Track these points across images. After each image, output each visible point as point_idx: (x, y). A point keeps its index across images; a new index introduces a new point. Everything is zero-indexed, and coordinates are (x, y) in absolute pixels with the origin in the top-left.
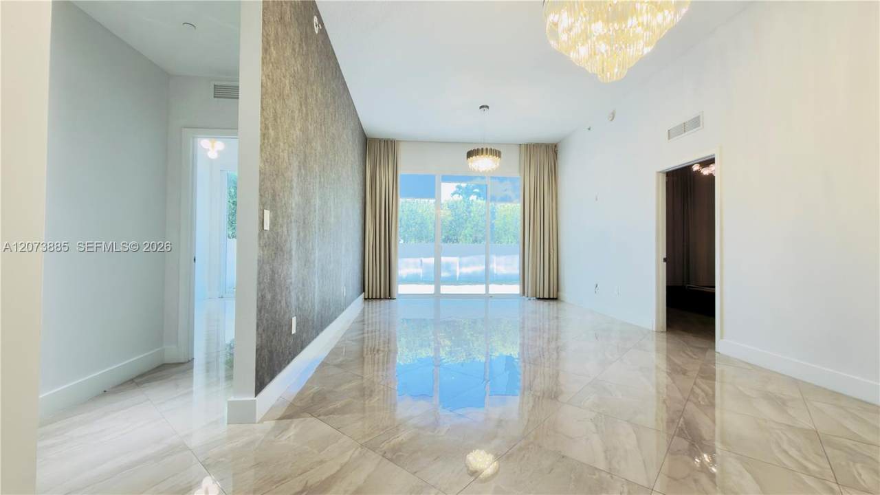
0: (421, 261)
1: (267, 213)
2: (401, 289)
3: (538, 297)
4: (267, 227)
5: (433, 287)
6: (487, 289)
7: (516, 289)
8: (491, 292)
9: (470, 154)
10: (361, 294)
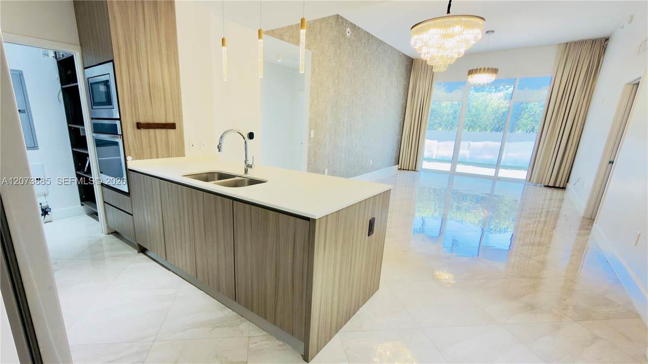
0: (469, 144)
1: (312, 132)
2: (425, 165)
3: (546, 184)
4: (312, 136)
5: (450, 165)
6: (497, 173)
7: (522, 175)
8: (500, 175)
9: (471, 72)
10: (396, 165)
